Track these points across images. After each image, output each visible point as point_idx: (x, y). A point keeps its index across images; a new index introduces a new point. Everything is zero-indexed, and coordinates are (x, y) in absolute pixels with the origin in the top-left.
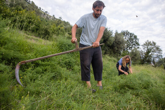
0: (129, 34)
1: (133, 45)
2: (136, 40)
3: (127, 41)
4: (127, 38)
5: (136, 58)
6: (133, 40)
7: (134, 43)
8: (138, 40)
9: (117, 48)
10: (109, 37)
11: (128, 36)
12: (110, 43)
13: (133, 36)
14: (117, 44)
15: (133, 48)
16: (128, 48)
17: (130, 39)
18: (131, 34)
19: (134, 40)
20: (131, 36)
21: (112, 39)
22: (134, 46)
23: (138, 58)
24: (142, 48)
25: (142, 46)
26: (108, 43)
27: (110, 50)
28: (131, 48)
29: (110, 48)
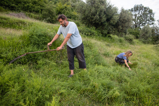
0: (143, 8)
1: (147, 20)
2: (151, 15)
3: (141, 16)
4: (140, 13)
5: (148, 35)
6: (147, 15)
7: (148, 19)
8: (153, 15)
9: (122, 26)
10: (113, 15)
11: (141, 11)
12: (114, 22)
13: (148, 11)
14: (122, 22)
15: (146, 25)
16: (141, 25)
17: (143, 14)
18: (145, 8)
19: (149, 15)
20: (145, 11)
21: (116, 17)
22: (148, 22)
23: (149, 35)
24: (157, 24)
25: (158, 22)
26: (112, 22)
27: (114, 29)
28: (144, 24)
29: (114, 27)
